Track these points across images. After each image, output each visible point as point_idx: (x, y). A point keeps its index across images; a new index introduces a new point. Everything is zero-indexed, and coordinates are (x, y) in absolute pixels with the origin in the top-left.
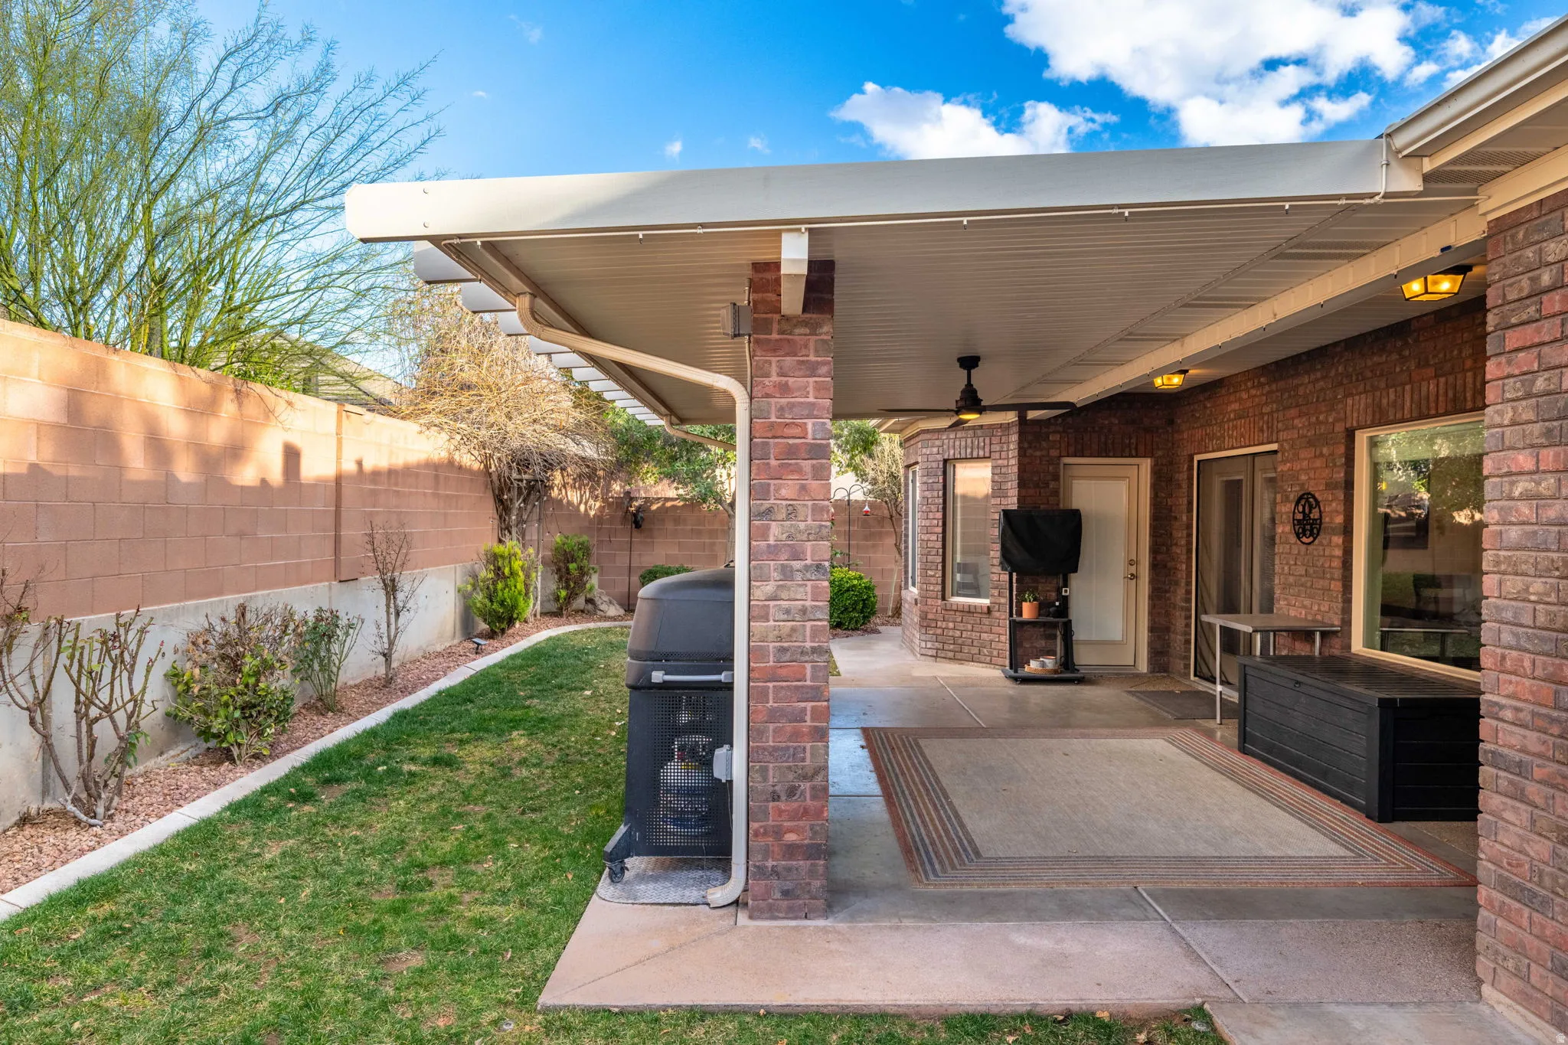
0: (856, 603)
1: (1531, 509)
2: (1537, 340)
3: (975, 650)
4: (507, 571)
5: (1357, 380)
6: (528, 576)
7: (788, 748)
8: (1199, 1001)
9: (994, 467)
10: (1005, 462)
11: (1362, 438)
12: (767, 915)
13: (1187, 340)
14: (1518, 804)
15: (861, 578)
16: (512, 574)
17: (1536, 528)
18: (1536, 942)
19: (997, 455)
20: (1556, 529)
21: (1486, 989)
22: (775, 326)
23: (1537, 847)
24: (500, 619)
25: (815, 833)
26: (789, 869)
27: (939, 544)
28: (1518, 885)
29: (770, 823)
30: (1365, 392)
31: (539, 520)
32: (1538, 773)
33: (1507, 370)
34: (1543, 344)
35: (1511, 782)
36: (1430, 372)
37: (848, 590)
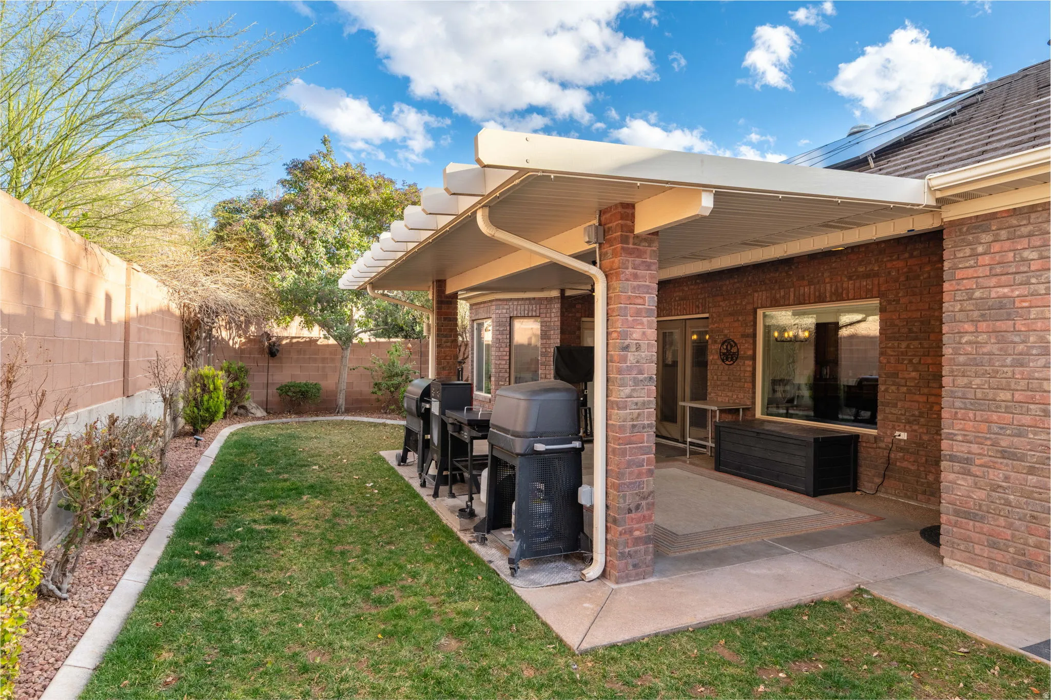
1: (972, 348)
2: (975, 275)
4: (212, 387)
5: (761, 284)
7: (636, 482)
8: (857, 585)
9: (542, 322)
10: (549, 319)
11: (760, 312)
12: (625, 580)
13: (713, 260)
14: (965, 477)
16: (215, 389)
17: (975, 356)
18: (978, 535)
19: (544, 315)
20: (988, 357)
21: (946, 560)
22: (631, 240)
23: (978, 494)
24: (204, 421)
25: (649, 529)
26: (636, 552)
27: (507, 366)
28: (965, 512)
29: (627, 526)
30: (766, 290)
32: (977, 462)
33: (957, 287)
34: (979, 277)
35: (961, 467)
36: (806, 282)
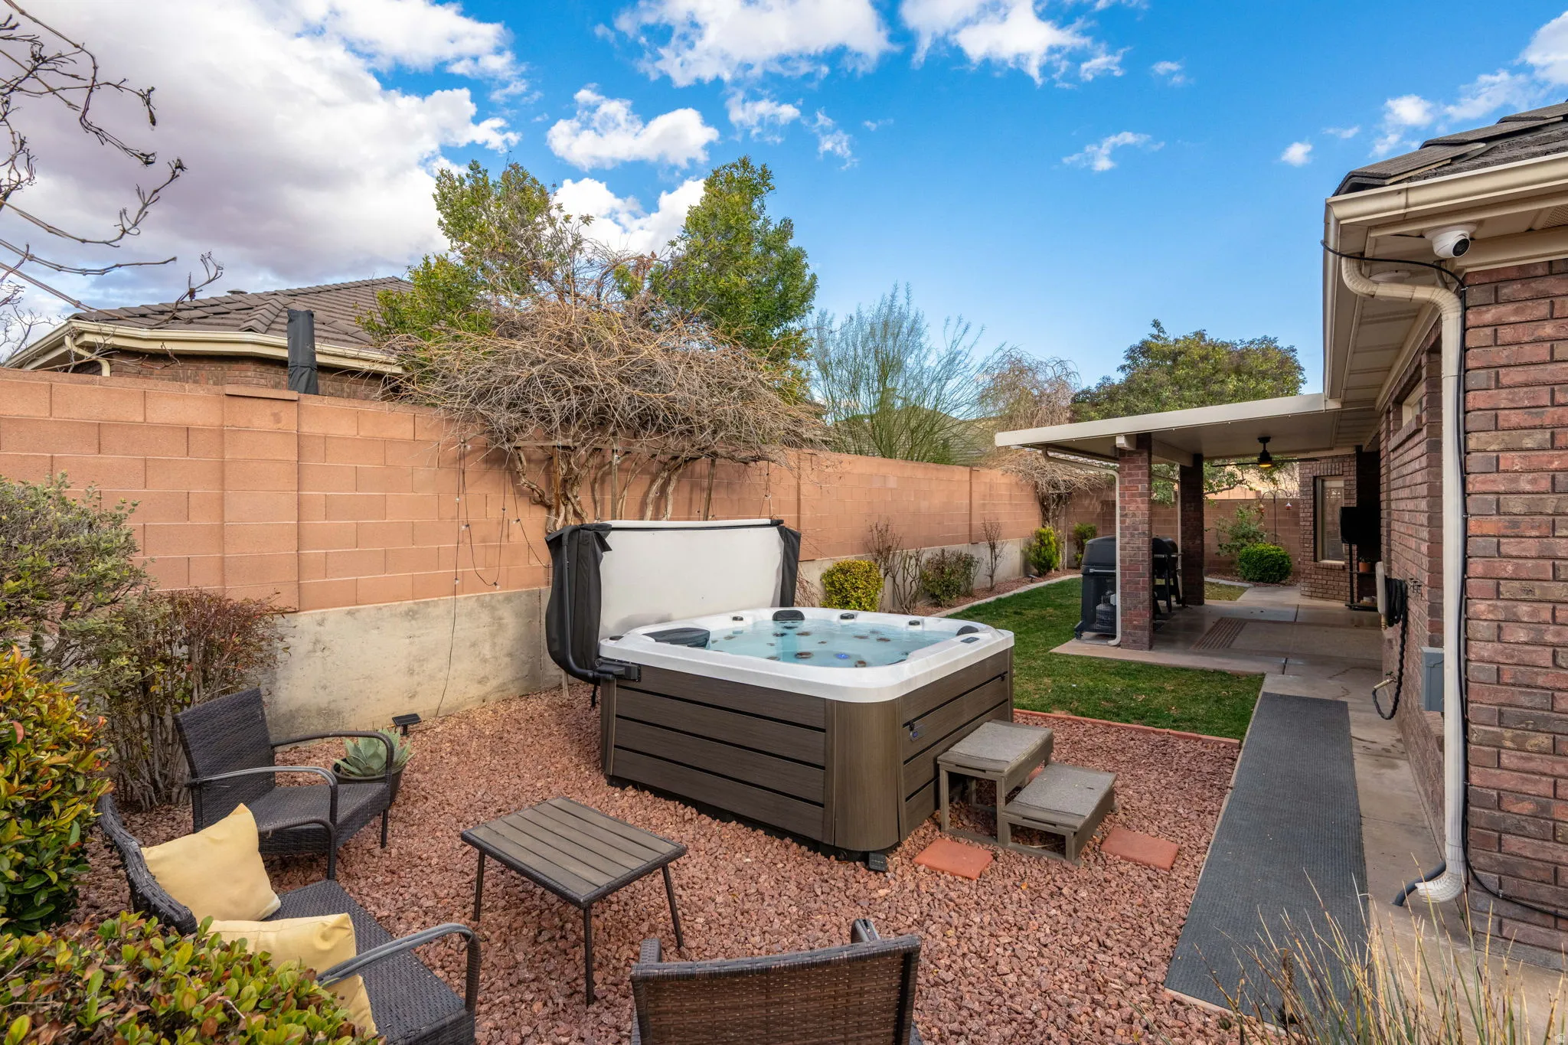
0: (1273, 566)
3: (1336, 593)
4: (1047, 542)
6: (1058, 545)
7: (1134, 593)
9: (1345, 481)
10: (1352, 478)
12: (1127, 648)
15: (1278, 550)
16: (1049, 543)
19: (1347, 474)
24: (1043, 567)
25: (1144, 622)
26: (1135, 633)
27: (1312, 528)
29: (1128, 617)
31: (1066, 515)
37: (1267, 557)
